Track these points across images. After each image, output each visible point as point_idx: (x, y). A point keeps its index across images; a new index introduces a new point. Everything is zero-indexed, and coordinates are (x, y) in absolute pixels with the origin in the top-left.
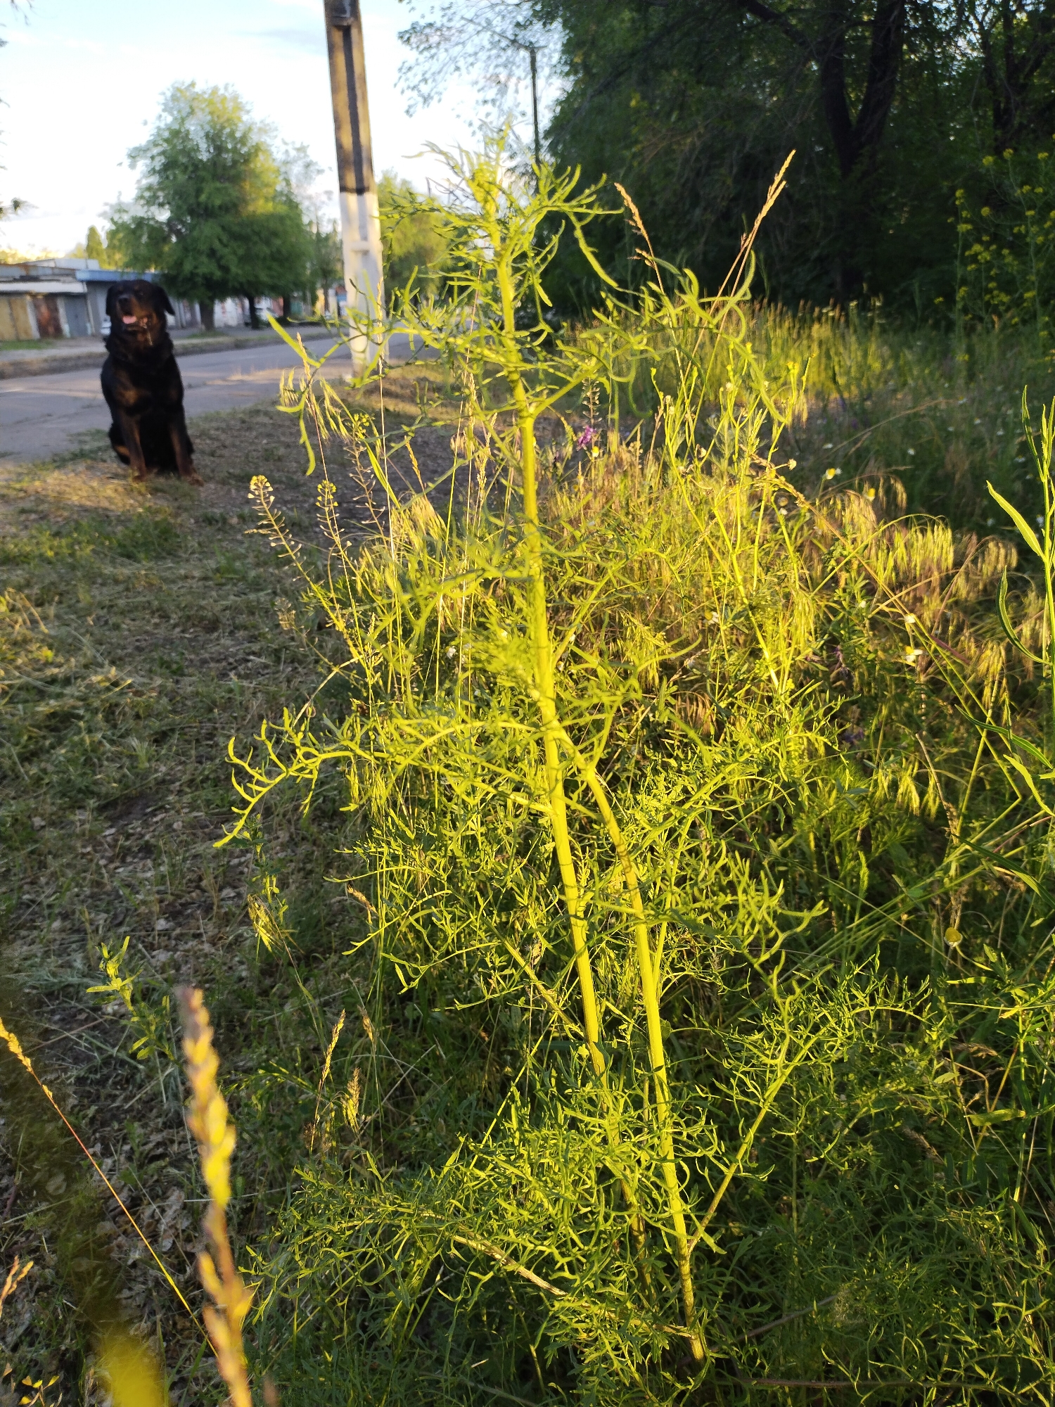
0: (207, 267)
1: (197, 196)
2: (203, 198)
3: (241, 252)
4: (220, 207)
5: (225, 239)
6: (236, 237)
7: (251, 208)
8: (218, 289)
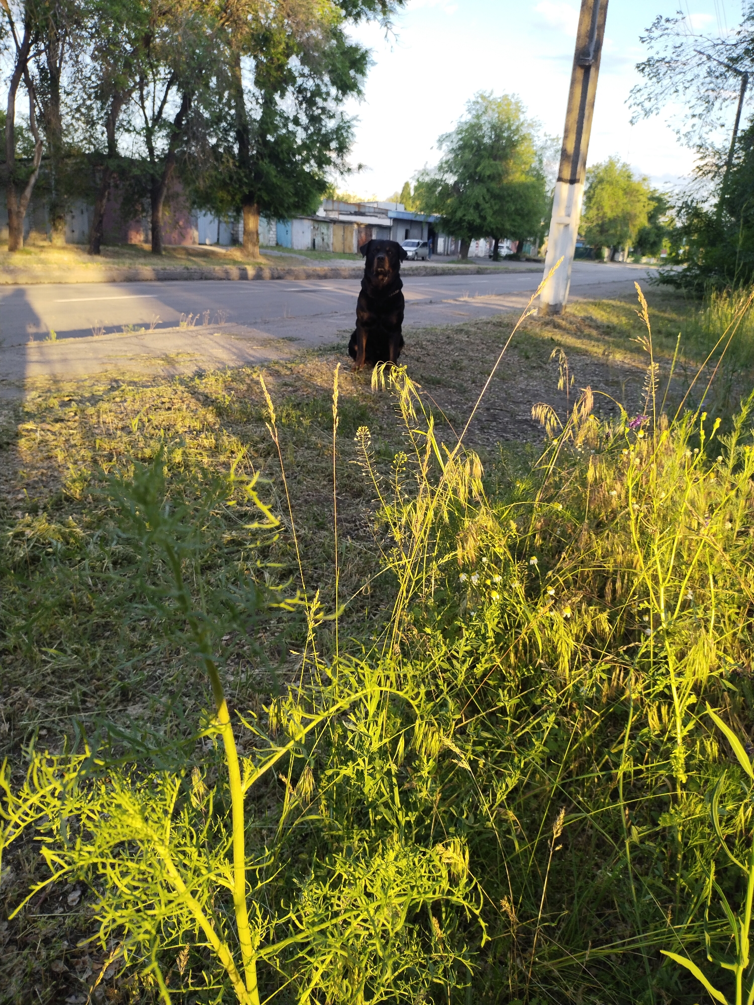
0: (472, 216)
1: (476, 167)
2: (479, 169)
3: (496, 207)
4: (489, 177)
5: (487, 198)
6: (495, 196)
7: (510, 178)
8: (477, 232)
